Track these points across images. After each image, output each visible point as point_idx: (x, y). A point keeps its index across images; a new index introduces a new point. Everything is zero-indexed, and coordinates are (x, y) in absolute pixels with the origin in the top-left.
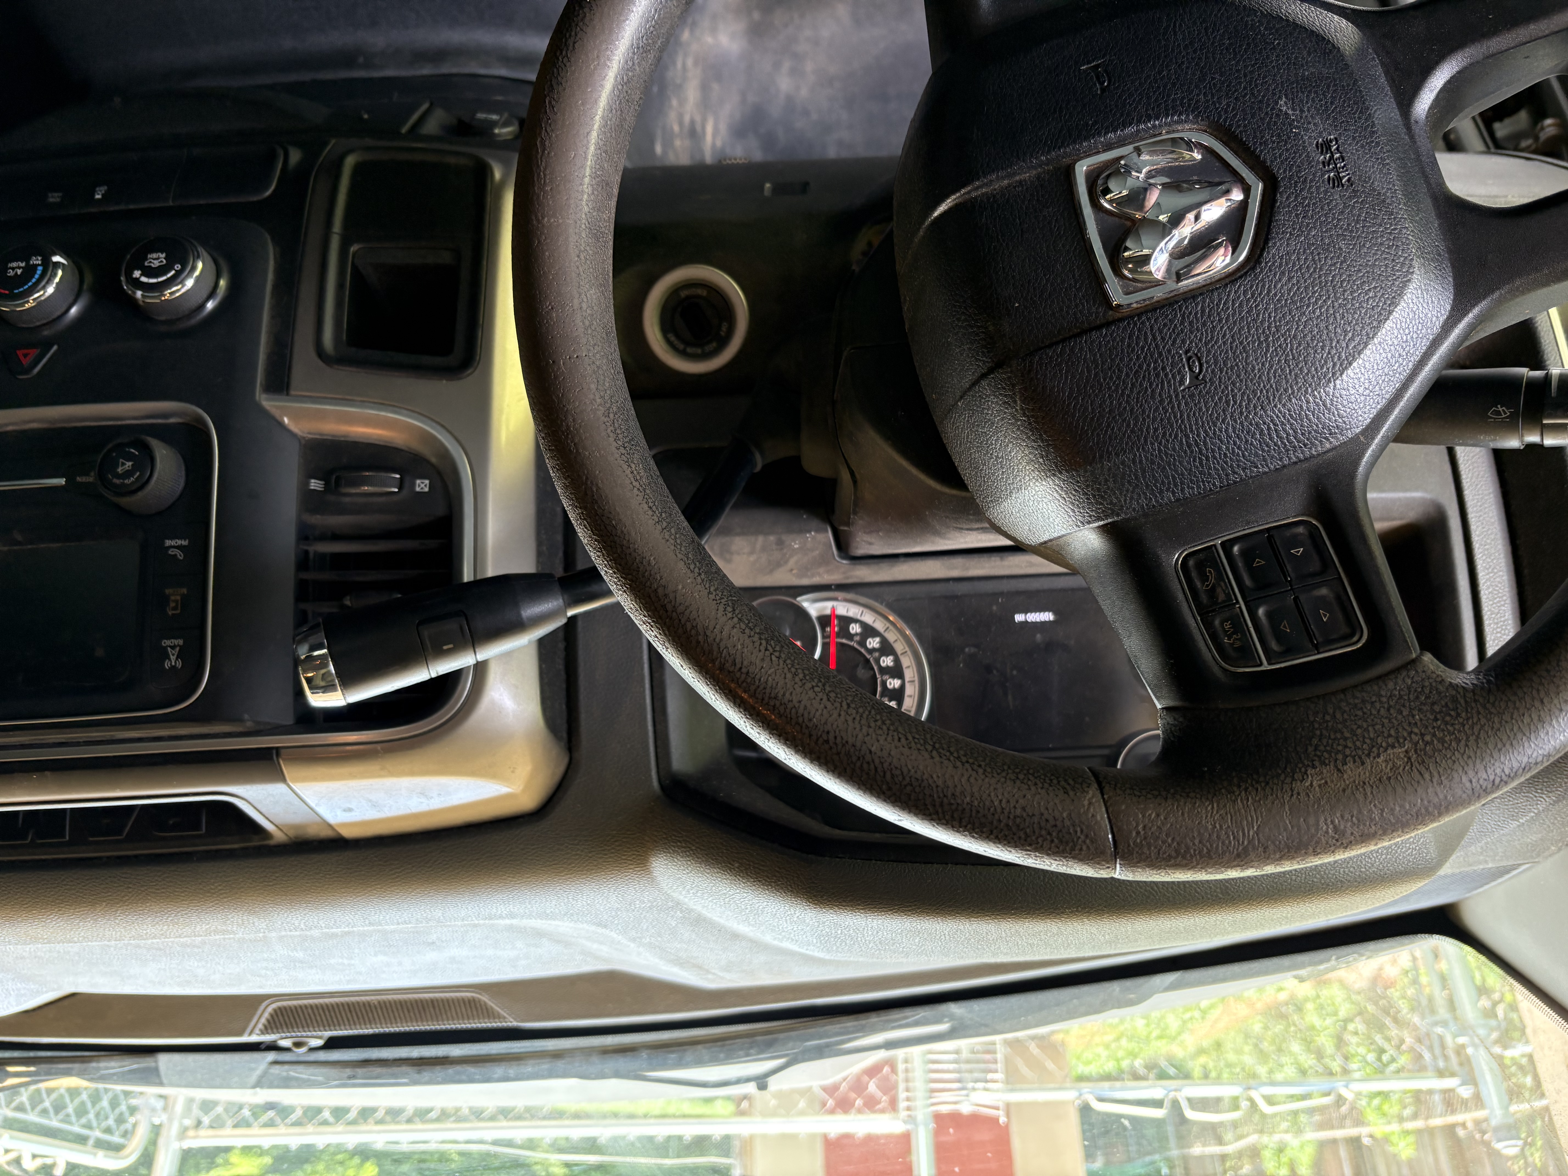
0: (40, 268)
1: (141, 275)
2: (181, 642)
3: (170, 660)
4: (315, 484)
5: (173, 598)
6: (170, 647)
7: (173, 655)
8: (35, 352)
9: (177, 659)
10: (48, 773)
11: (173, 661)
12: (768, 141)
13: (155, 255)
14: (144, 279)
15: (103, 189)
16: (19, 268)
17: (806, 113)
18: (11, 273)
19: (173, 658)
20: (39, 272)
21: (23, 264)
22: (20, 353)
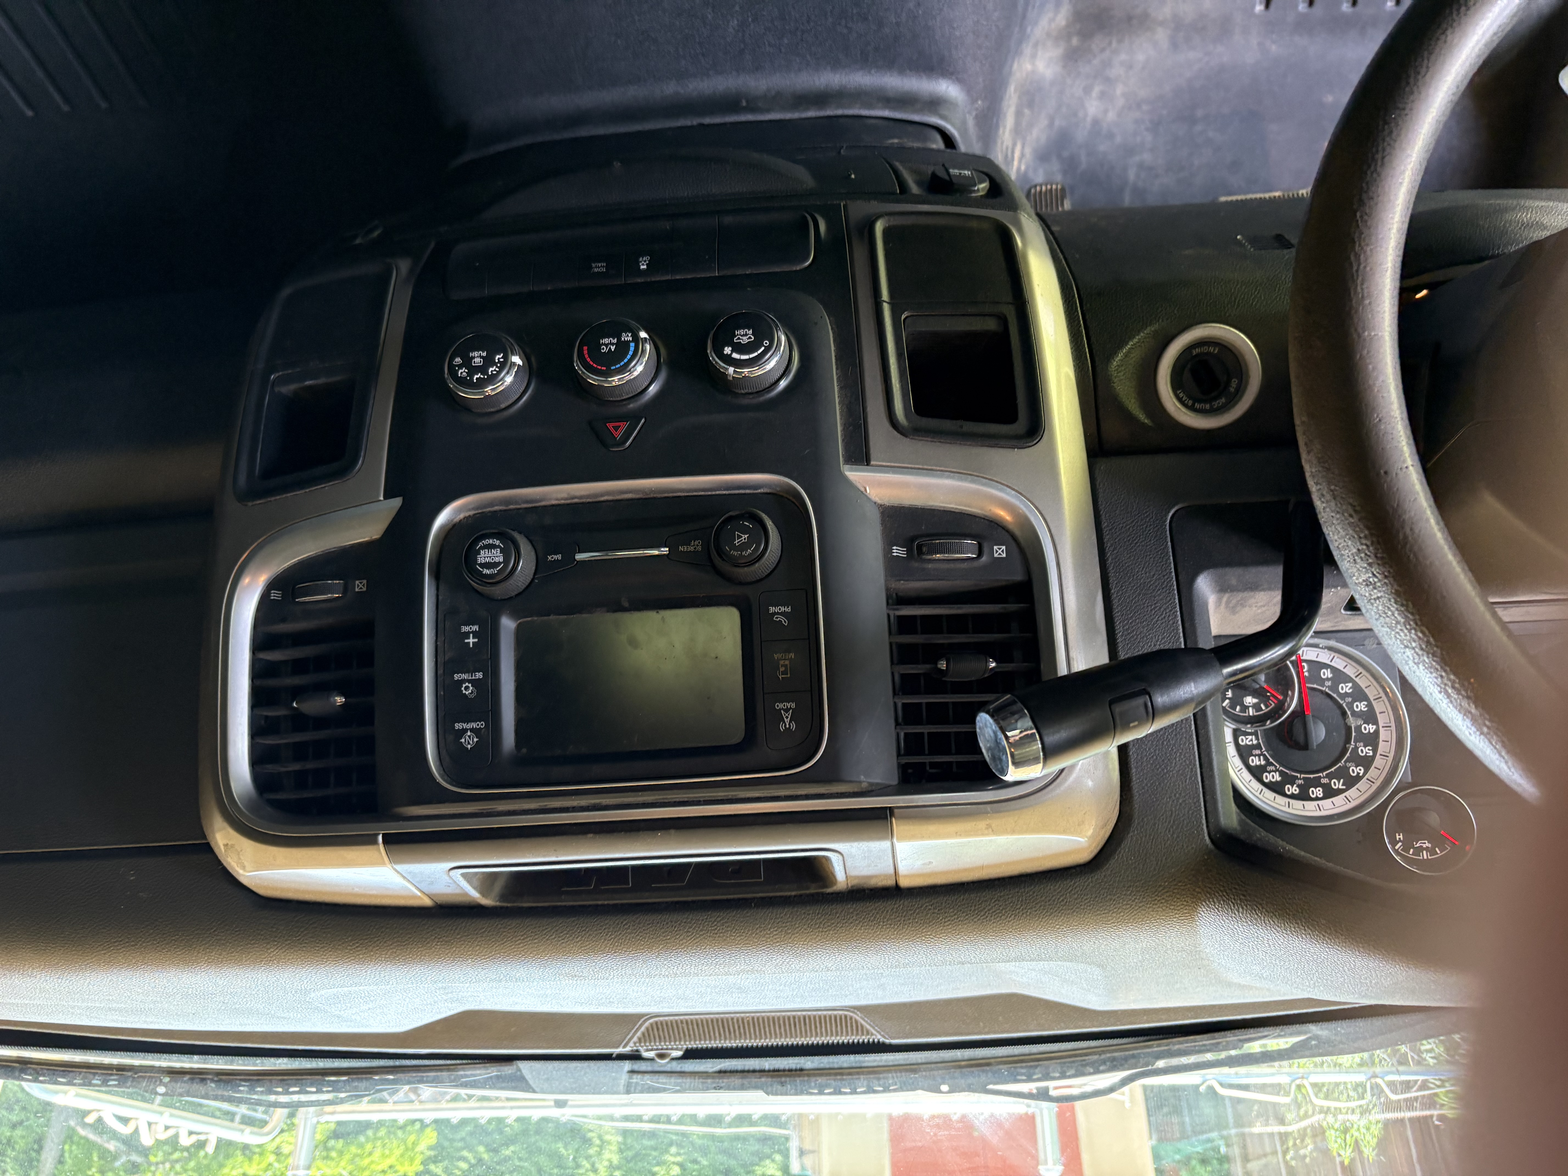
0: (632, 345)
1: (732, 351)
2: (793, 705)
3: (784, 722)
4: (898, 551)
5: (782, 662)
6: (784, 710)
7: (787, 717)
8: (624, 426)
9: (790, 721)
10: (672, 831)
11: (787, 723)
12: (1070, 165)
13: (742, 332)
14: (735, 356)
15: (647, 258)
16: (613, 344)
17: (1110, 136)
18: (604, 349)
19: (787, 721)
20: (632, 349)
21: (615, 341)
22: (610, 426)
